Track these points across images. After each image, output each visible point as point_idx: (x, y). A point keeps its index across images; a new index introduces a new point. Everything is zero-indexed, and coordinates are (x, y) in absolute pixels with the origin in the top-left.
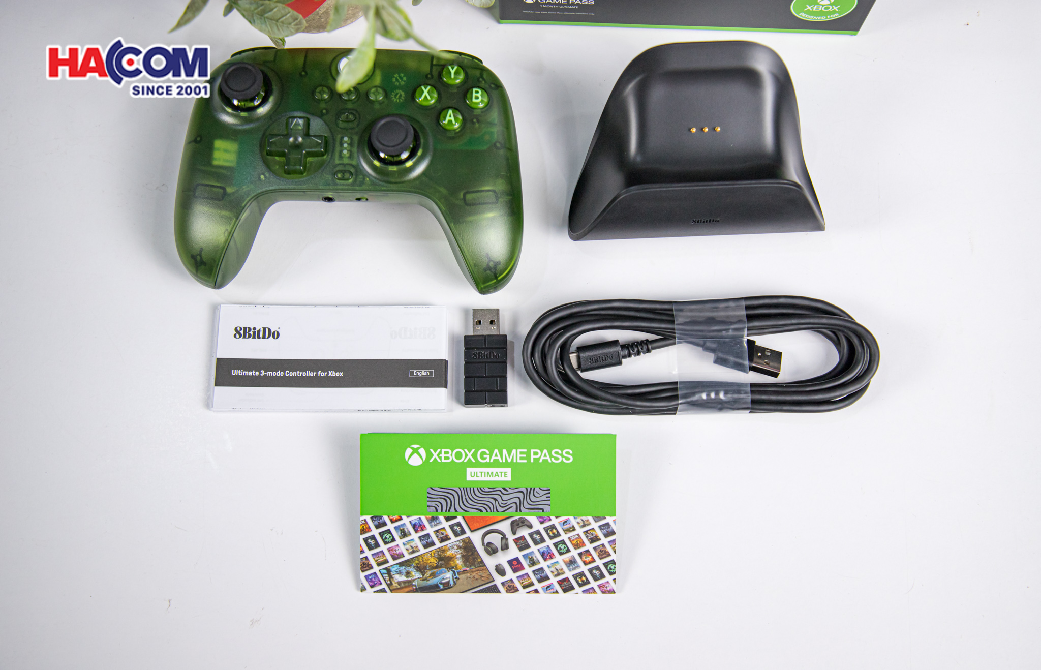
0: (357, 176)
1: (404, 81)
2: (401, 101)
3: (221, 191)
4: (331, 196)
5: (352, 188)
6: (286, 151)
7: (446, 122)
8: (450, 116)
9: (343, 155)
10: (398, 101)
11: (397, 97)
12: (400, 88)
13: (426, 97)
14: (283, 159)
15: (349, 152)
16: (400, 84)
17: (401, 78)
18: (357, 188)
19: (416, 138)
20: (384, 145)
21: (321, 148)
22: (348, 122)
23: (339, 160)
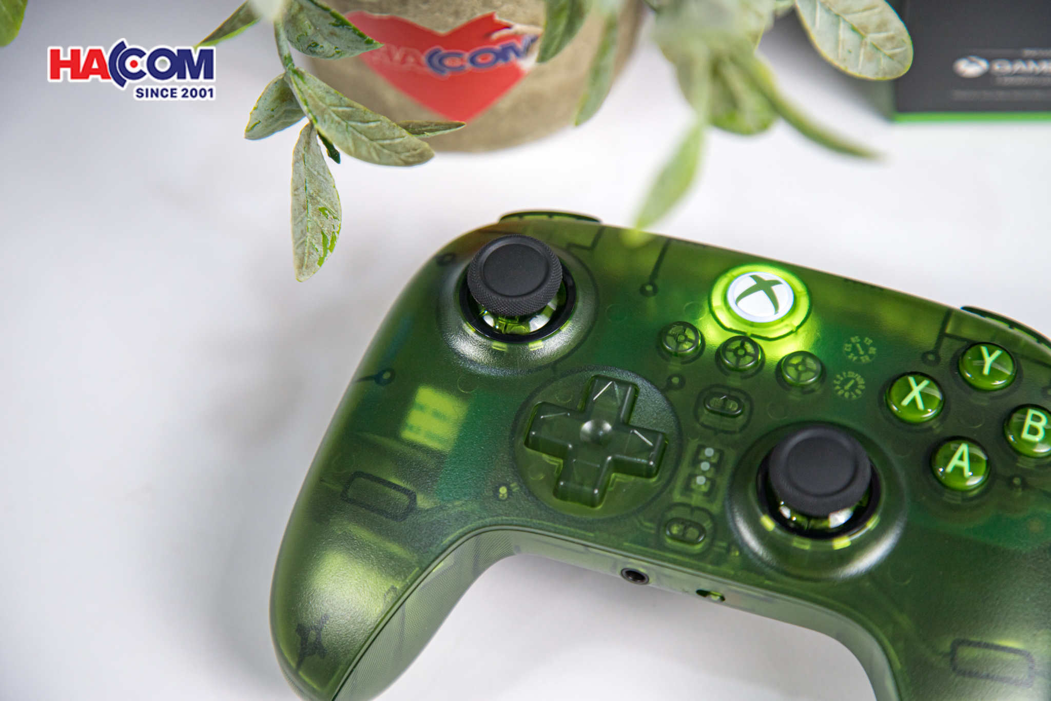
0: (714, 538)
1: (871, 356)
2: (854, 397)
3: (405, 499)
4: (642, 570)
5: (698, 562)
6: (570, 446)
7: (949, 469)
8: (961, 458)
9: (693, 486)
10: (847, 395)
11: (847, 387)
12: (858, 368)
13: (914, 401)
14: (557, 462)
15: (709, 483)
16: (859, 360)
17: (865, 348)
18: (710, 567)
19: (873, 491)
20: (796, 487)
21: (649, 460)
22: (722, 415)
23: (682, 494)
